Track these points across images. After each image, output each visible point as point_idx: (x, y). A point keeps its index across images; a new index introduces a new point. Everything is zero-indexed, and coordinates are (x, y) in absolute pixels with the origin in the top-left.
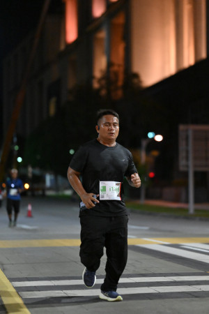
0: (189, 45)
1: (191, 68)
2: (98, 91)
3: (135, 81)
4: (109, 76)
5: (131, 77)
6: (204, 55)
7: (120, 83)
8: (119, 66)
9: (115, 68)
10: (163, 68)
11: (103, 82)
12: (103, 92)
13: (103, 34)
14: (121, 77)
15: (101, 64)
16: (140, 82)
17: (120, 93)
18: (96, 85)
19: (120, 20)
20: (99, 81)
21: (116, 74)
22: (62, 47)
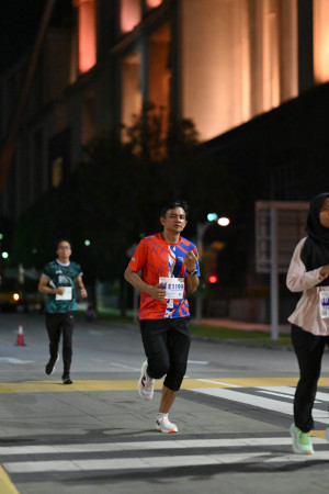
0: (271, 78)
1: (274, 111)
2: (130, 147)
3: (188, 132)
4: (145, 124)
5: (181, 126)
6: (294, 92)
7: (163, 136)
8: (162, 108)
9: (157, 112)
10: (231, 112)
11: (137, 134)
12: (137, 150)
13: (136, 59)
14: (165, 126)
15: (133, 105)
16: (195, 133)
17: (163, 150)
18: (126, 139)
19: (164, 36)
20: (131, 131)
21: (157, 121)
22: (73, 79)
